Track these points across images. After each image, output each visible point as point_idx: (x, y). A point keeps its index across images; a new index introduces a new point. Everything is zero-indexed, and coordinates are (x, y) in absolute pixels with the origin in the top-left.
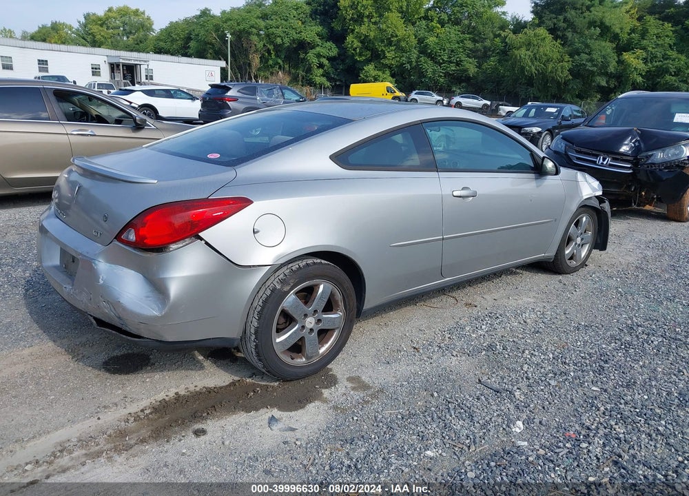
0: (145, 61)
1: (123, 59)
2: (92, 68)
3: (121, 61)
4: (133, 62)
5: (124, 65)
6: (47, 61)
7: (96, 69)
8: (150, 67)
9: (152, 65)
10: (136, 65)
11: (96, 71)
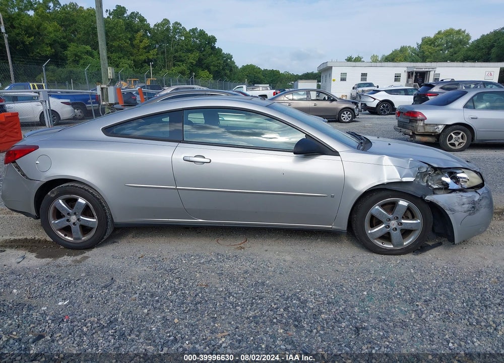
0: (433, 68)
1: (417, 69)
2: (395, 77)
3: (415, 70)
4: (424, 70)
5: (417, 73)
6: (366, 74)
7: (398, 77)
8: (436, 72)
9: (438, 71)
10: (427, 71)
11: (397, 78)
